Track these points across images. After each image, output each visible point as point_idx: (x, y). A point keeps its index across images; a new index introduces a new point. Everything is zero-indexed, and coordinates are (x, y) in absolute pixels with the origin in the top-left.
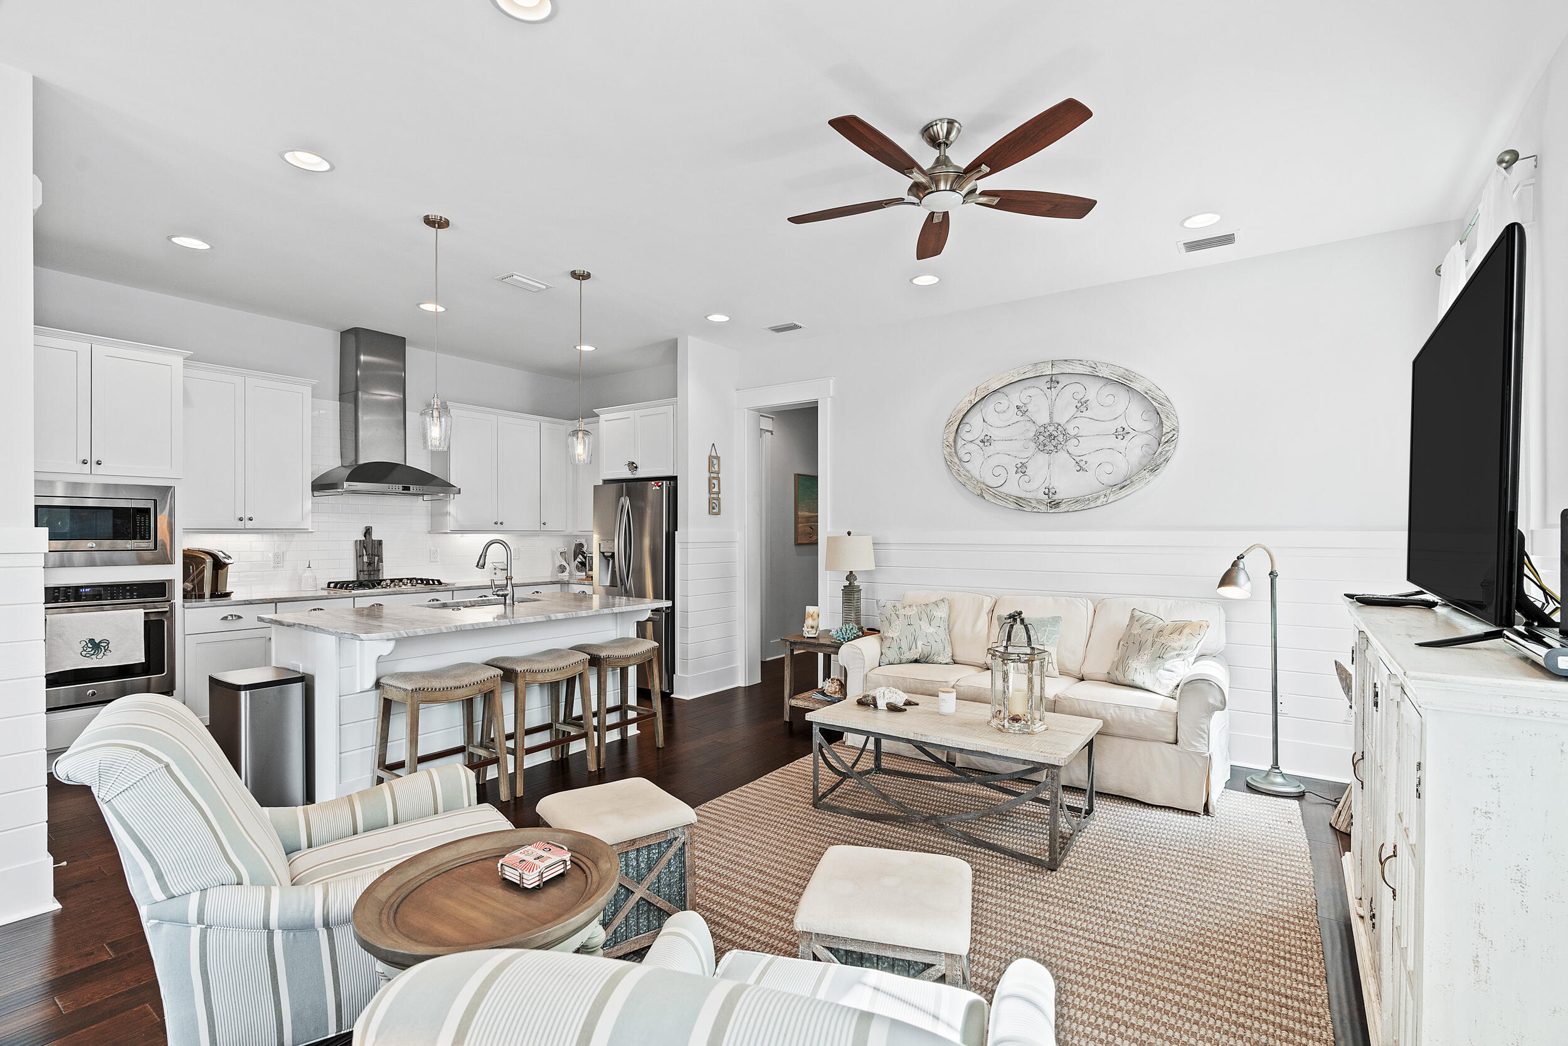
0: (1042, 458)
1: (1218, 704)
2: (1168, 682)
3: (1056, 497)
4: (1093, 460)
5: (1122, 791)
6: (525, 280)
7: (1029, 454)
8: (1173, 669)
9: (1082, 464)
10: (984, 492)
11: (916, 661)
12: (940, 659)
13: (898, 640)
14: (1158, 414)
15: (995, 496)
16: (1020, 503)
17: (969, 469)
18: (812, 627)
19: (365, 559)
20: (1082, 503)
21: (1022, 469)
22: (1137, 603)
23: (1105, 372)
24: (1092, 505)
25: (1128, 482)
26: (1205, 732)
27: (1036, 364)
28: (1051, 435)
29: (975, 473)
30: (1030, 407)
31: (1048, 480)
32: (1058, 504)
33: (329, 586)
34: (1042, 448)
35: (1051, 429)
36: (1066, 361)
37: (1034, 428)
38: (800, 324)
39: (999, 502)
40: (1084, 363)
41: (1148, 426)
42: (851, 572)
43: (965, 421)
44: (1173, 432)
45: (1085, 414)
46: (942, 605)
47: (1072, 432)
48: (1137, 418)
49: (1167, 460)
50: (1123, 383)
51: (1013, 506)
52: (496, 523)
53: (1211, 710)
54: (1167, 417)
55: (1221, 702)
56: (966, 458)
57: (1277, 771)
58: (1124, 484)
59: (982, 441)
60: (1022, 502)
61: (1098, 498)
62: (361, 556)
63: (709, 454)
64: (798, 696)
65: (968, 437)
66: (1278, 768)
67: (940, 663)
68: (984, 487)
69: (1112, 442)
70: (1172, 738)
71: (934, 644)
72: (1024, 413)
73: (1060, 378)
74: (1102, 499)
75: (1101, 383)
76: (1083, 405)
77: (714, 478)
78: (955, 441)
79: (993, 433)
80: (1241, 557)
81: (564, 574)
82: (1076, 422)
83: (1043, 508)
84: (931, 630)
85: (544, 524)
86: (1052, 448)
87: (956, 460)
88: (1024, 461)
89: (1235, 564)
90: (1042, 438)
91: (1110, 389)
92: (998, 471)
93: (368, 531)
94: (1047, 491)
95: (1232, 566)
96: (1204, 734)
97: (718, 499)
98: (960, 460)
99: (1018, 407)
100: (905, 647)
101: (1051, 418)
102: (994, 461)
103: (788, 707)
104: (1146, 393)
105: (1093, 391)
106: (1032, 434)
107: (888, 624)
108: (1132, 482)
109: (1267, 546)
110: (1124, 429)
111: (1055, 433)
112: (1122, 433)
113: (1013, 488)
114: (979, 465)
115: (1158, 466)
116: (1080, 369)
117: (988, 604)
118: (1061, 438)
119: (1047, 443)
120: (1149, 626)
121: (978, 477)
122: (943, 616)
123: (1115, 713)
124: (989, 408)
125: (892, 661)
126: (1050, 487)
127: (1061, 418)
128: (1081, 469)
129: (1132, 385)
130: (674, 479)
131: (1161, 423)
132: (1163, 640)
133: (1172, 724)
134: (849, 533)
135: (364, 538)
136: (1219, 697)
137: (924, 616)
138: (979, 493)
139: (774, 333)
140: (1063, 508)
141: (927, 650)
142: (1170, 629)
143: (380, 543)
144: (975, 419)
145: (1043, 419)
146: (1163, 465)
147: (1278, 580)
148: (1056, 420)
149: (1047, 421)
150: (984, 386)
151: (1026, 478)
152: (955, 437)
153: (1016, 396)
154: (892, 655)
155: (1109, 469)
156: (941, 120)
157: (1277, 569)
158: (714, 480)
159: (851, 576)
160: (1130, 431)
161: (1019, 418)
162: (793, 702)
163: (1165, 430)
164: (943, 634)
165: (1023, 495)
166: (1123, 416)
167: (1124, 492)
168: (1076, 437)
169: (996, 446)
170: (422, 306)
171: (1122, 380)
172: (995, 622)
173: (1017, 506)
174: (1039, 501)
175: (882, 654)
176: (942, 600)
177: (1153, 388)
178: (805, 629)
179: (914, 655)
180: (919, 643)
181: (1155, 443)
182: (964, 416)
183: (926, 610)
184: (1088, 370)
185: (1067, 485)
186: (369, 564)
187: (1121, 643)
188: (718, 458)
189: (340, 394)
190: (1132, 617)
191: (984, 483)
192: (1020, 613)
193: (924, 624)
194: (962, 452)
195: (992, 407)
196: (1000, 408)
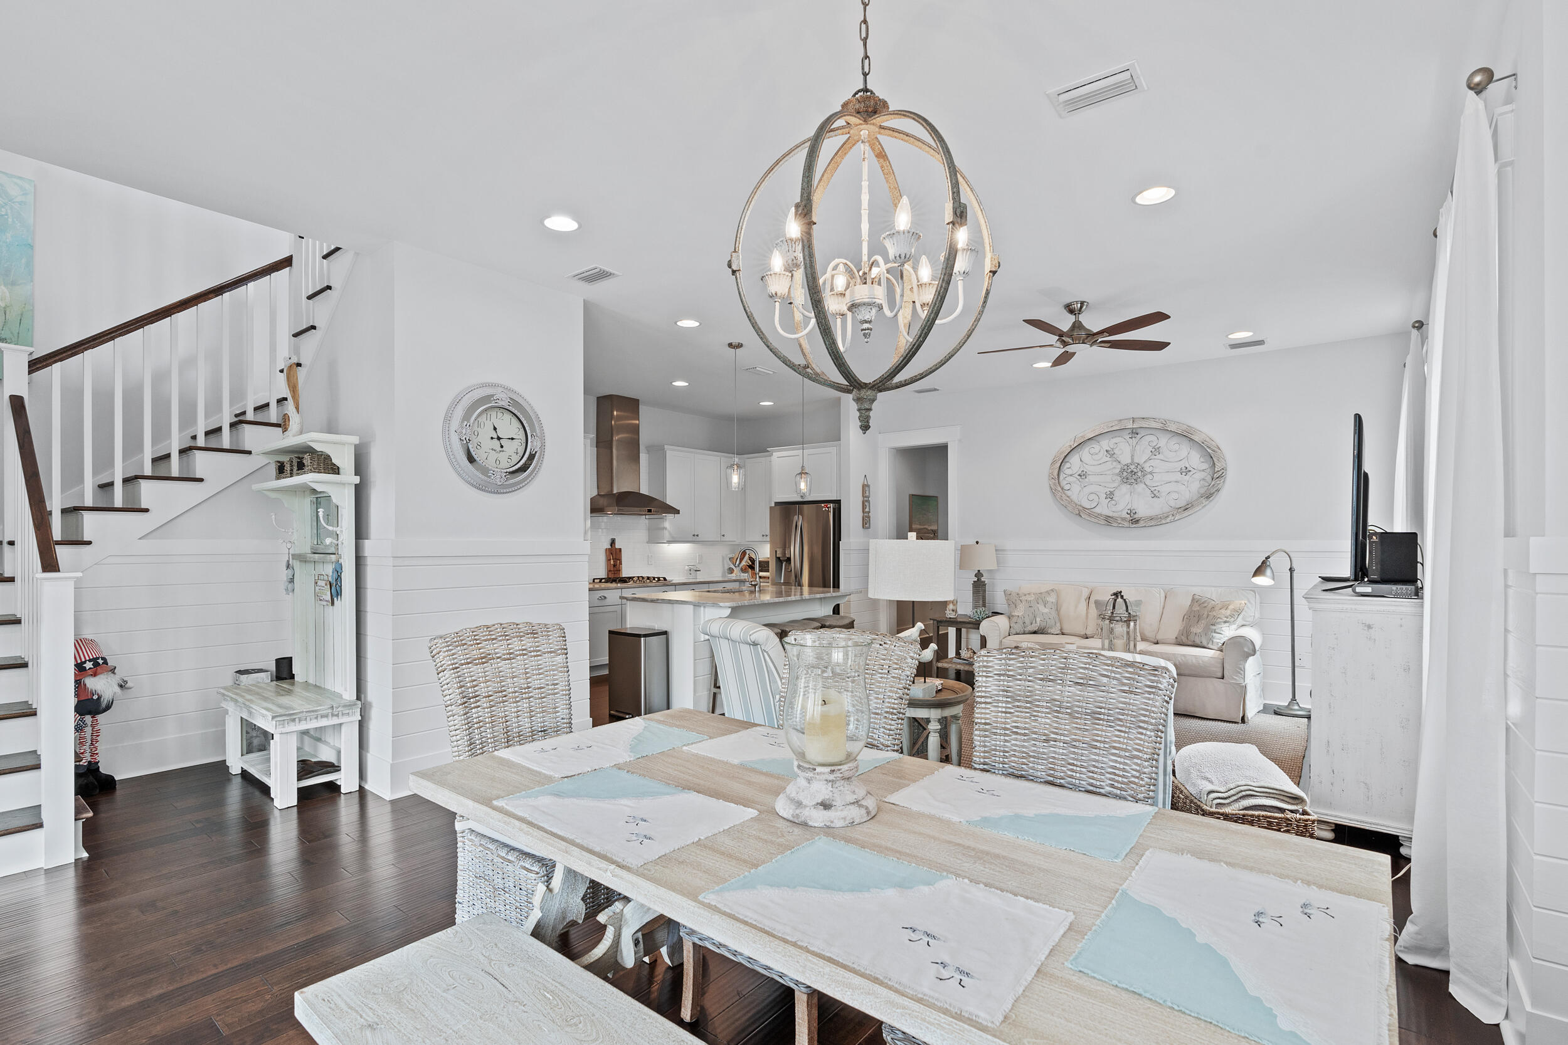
0: (1125, 488)
1: (1251, 652)
2: (1218, 641)
3: (1136, 516)
4: (1164, 489)
5: (1186, 711)
6: (762, 370)
7: (1116, 485)
8: (1221, 632)
9: (1155, 492)
10: (1081, 512)
11: (1035, 633)
12: (1052, 631)
13: (1023, 617)
14: (1211, 457)
15: (1089, 515)
16: (1109, 520)
17: (1069, 495)
18: (953, 611)
19: (612, 562)
20: (1156, 521)
21: (1110, 496)
22: (1197, 591)
23: (1173, 427)
24: (1164, 522)
25: (1190, 506)
26: (1241, 670)
27: (1120, 420)
28: (1132, 471)
29: (1074, 498)
30: (1116, 451)
31: (1130, 504)
32: (1137, 521)
33: (594, 581)
34: (1125, 481)
35: (1132, 467)
36: (1143, 418)
37: (1119, 466)
38: (938, 388)
39: (1093, 520)
40: (1157, 421)
41: (1205, 466)
42: (979, 571)
43: (1066, 460)
44: (1223, 471)
45: (1158, 457)
46: (1052, 594)
47: (1149, 470)
48: (1196, 460)
49: (1218, 490)
50: (1186, 436)
51: (1103, 522)
52: (694, 535)
53: (1247, 656)
54: (1218, 460)
55: (1253, 650)
56: (1067, 487)
57: (1295, 702)
58: (1187, 507)
59: (1080, 475)
60: (1110, 520)
61: (1168, 517)
62: (610, 560)
63: (862, 483)
64: (941, 661)
65: (1068, 472)
66: (1296, 700)
67: (1053, 634)
68: (1081, 508)
69: (1178, 476)
70: (1220, 675)
71: (1049, 621)
72: (1112, 455)
73: (1138, 431)
74: (1171, 518)
75: (1169, 435)
76: (1156, 450)
77: (866, 501)
78: (1058, 475)
79: (1088, 469)
80: (1267, 558)
81: (733, 575)
82: (1152, 463)
83: (1126, 524)
84: (1046, 610)
85: (723, 536)
86: (1133, 481)
87: (1059, 489)
88: (1112, 490)
89: (1264, 562)
90: (1125, 474)
91: (1176, 439)
92: (1092, 497)
93: (613, 542)
94: (1129, 512)
95: (1262, 563)
96: (1241, 671)
97: (869, 517)
98: (1062, 489)
99: (1107, 451)
100: (1028, 622)
101: (1132, 459)
102: (1087, 490)
103: (936, 668)
104: (1203, 443)
105: (1163, 441)
106: (1117, 471)
107: (1014, 606)
108: (1192, 506)
109: (1287, 550)
110: (1186, 468)
111: (1135, 470)
112: (1186, 471)
113: (1104, 509)
114: (1077, 492)
115: (1212, 494)
116: (1154, 425)
117: (1086, 593)
118: (1139, 474)
119: (1130, 478)
120: (1206, 605)
121: (1076, 501)
122: (1054, 601)
123: (1182, 660)
124: (1085, 453)
125: (1018, 632)
126: (1132, 509)
127: (1140, 459)
128: (1155, 496)
129: (1192, 437)
130: (838, 502)
131: (1214, 464)
132: (1214, 613)
133: (1220, 665)
134: (977, 543)
135: (610, 547)
136: (1251, 647)
137: (1040, 601)
138: (1077, 512)
139: (917, 394)
140: (1142, 523)
141: (1044, 624)
142: (1220, 606)
143: (620, 550)
144: (1074, 459)
145: (1126, 459)
146: (1215, 494)
147: (1295, 574)
148: (1136, 460)
149: (1129, 461)
150: (1081, 435)
151: (1113, 502)
152: (1058, 472)
153: (1105, 444)
154: (1018, 628)
155: (1175, 496)
156: (1076, 302)
157: (1294, 566)
158: (866, 502)
159: (979, 574)
160: (1191, 469)
161: (1108, 459)
162: (940, 665)
163: (1216, 469)
164: (1054, 614)
165: (1111, 514)
166: (1186, 459)
167: (1186, 513)
168: (1151, 473)
169: (1091, 478)
170: (674, 383)
171: (1186, 434)
172: (1092, 605)
173: (1106, 522)
174: (1124, 519)
175: (1010, 627)
176: (1052, 590)
177: (1207, 439)
178: (947, 612)
179: (1034, 628)
180: (1038, 620)
181: (1209, 478)
182: (1066, 456)
183: (1041, 598)
184: (1158, 426)
185: (1145, 507)
186: (614, 566)
187: (1186, 617)
188: (868, 486)
189: (597, 442)
190: (1193, 599)
191: (1081, 506)
192: (1121, 592)
193: (1041, 607)
194: (1063, 483)
195: (1087, 449)
196: (1093, 451)
